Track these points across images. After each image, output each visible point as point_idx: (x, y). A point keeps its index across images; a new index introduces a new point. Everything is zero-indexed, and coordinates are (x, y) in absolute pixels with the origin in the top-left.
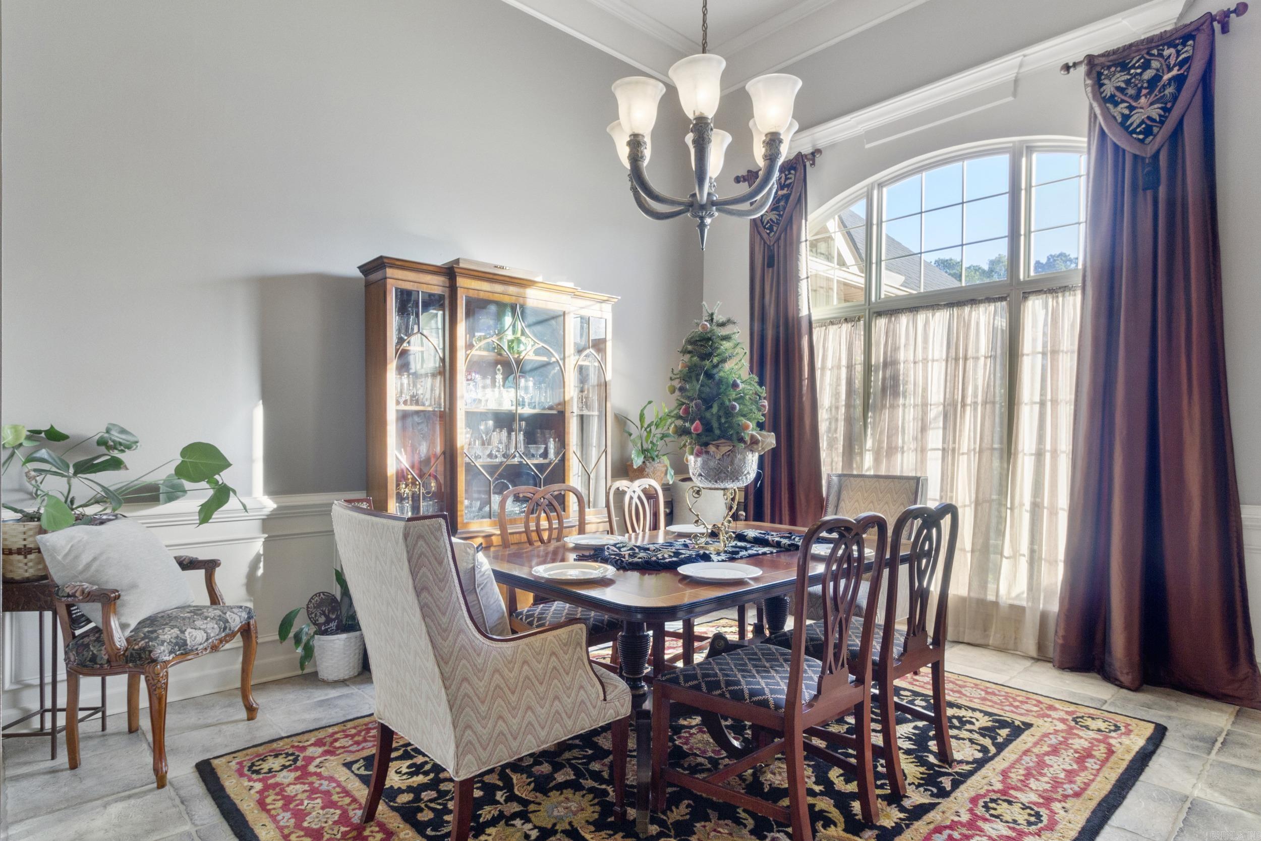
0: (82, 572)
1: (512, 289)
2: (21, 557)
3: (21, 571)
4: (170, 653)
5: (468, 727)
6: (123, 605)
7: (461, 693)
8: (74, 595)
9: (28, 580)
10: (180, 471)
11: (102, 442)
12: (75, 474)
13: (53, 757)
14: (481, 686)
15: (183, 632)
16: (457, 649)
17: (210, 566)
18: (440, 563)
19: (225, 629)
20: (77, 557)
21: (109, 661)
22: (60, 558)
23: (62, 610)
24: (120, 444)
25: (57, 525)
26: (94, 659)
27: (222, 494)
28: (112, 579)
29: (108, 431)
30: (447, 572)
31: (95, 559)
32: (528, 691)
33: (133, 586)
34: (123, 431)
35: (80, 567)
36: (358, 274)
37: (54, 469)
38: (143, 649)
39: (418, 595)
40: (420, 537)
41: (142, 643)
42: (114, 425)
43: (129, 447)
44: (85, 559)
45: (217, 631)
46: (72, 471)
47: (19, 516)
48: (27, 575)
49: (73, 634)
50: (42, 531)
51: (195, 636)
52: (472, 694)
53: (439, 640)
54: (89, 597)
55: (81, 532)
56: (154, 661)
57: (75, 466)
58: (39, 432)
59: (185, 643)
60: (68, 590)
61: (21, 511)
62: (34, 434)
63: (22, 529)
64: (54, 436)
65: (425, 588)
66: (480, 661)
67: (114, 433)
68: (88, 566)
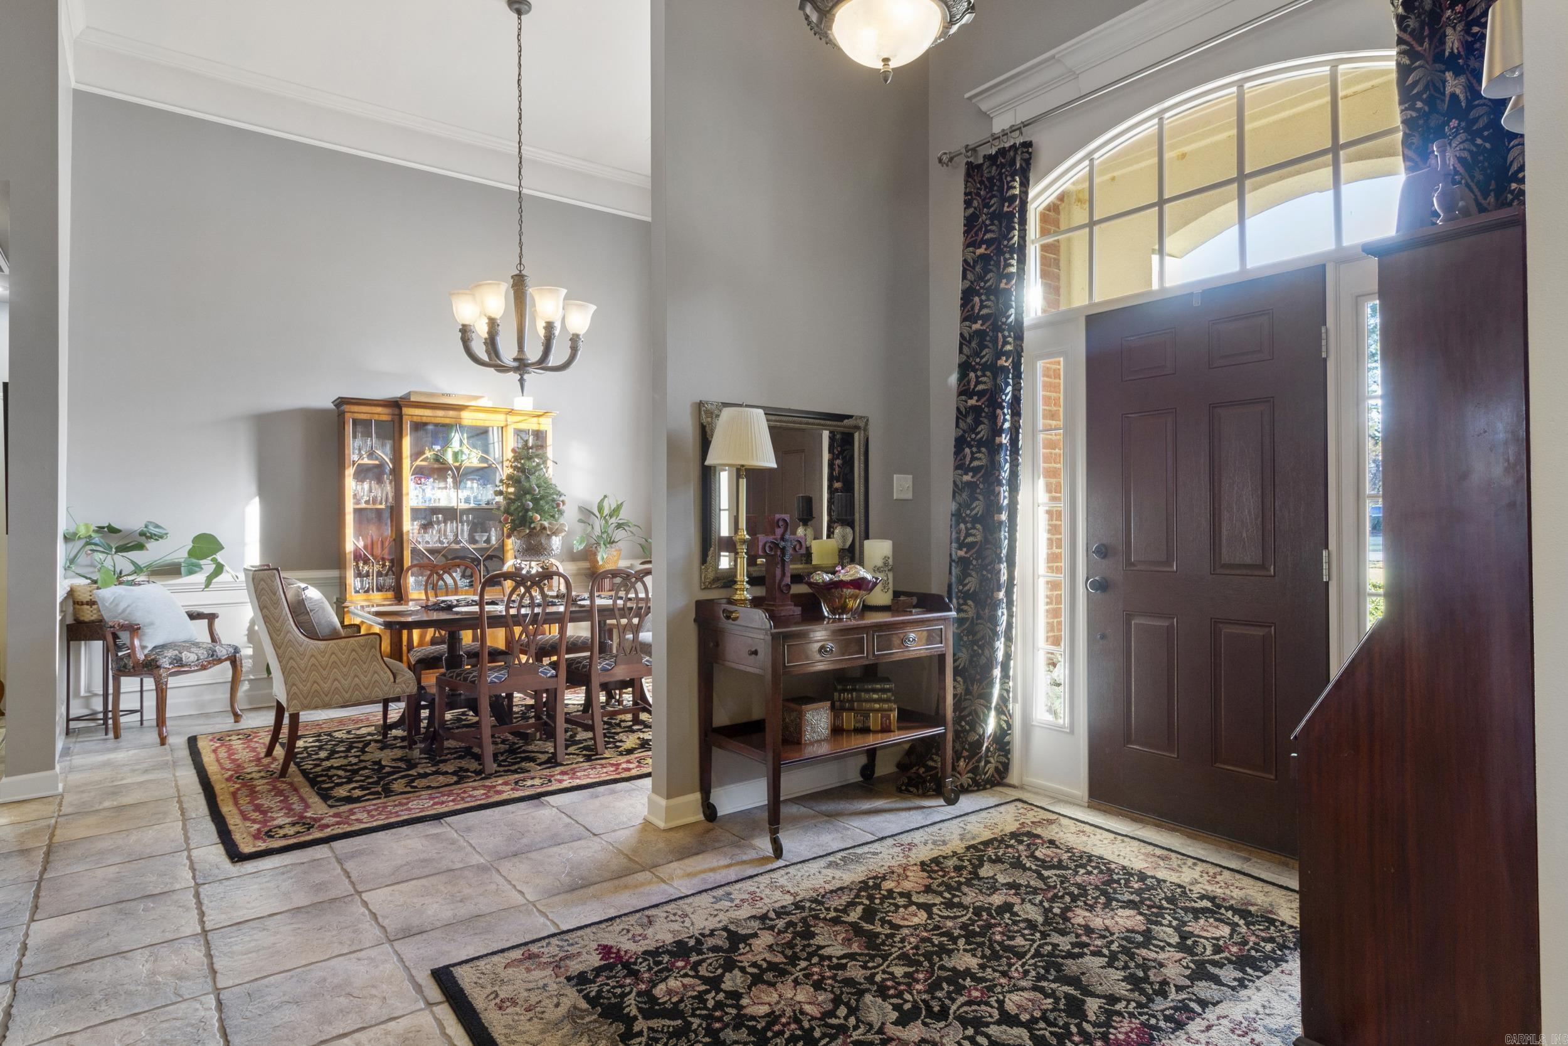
0: (120, 614)
1: (451, 413)
2: (88, 607)
3: (88, 616)
4: (170, 664)
5: (294, 684)
6: (144, 635)
7: (289, 665)
8: (113, 627)
9: (93, 622)
10: (191, 553)
11: (142, 534)
12: (116, 553)
13: (106, 734)
14: (302, 663)
15: (181, 653)
16: (286, 641)
17: (211, 618)
18: (275, 594)
19: (212, 656)
20: (117, 605)
21: (133, 667)
22: (107, 604)
23: (110, 638)
24: (155, 535)
25: (106, 585)
26: (125, 666)
27: (219, 569)
28: (138, 618)
29: (146, 527)
30: (279, 599)
31: (128, 606)
32: (335, 670)
33: (152, 624)
34: (157, 526)
35: (120, 611)
36: (332, 406)
37: (102, 549)
38: (153, 660)
39: (261, 610)
40: (262, 580)
41: (153, 657)
42: (151, 522)
43: (161, 537)
44: (122, 606)
45: (206, 656)
46: (114, 550)
47: (89, 581)
48: (93, 618)
49: (117, 655)
50: (98, 588)
51: (189, 657)
52: (296, 666)
53: (275, 635)
54: (123, 627)
55: (121, 590)
56: (159, 667)
57: (116, 548)
58: (103, 528)
59: (181, 659)
60: (111, 624)
61: (90, 578)
62: (100, 529)
63: (89, 589)
64: (112, 530)
65: (265, 607)
66: (301, 649)
67: (151, 527)
68: (124, 611)
